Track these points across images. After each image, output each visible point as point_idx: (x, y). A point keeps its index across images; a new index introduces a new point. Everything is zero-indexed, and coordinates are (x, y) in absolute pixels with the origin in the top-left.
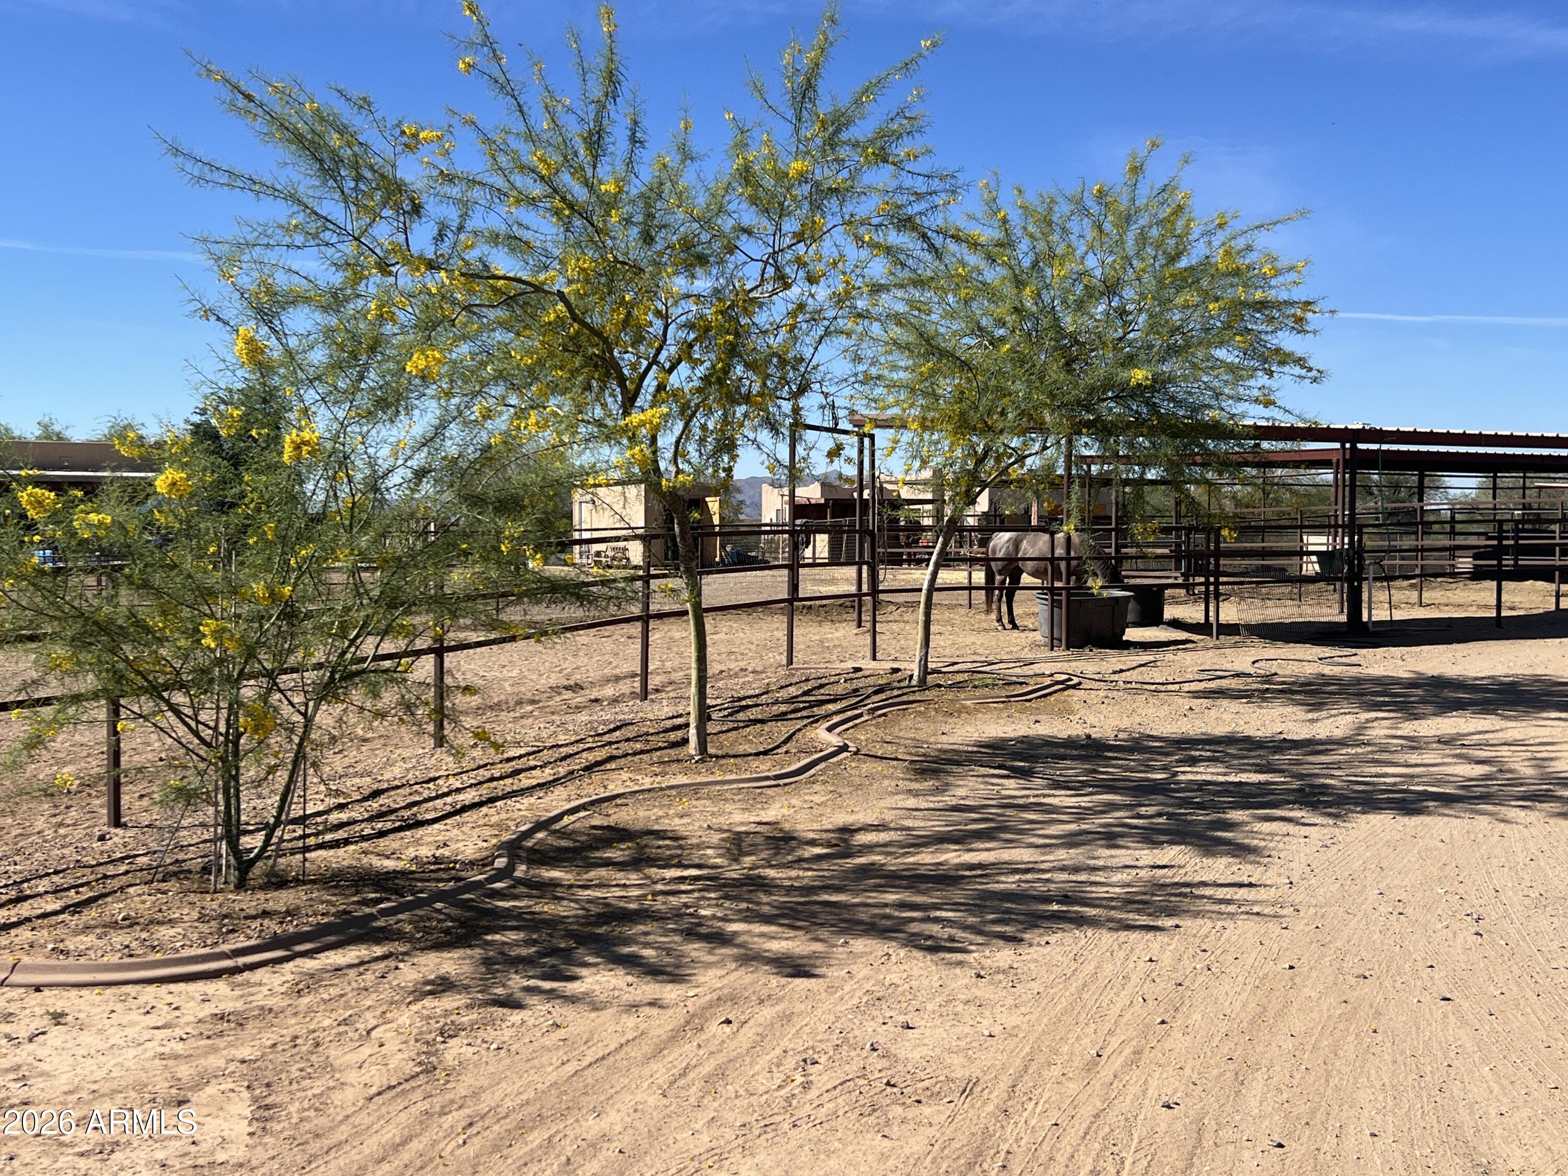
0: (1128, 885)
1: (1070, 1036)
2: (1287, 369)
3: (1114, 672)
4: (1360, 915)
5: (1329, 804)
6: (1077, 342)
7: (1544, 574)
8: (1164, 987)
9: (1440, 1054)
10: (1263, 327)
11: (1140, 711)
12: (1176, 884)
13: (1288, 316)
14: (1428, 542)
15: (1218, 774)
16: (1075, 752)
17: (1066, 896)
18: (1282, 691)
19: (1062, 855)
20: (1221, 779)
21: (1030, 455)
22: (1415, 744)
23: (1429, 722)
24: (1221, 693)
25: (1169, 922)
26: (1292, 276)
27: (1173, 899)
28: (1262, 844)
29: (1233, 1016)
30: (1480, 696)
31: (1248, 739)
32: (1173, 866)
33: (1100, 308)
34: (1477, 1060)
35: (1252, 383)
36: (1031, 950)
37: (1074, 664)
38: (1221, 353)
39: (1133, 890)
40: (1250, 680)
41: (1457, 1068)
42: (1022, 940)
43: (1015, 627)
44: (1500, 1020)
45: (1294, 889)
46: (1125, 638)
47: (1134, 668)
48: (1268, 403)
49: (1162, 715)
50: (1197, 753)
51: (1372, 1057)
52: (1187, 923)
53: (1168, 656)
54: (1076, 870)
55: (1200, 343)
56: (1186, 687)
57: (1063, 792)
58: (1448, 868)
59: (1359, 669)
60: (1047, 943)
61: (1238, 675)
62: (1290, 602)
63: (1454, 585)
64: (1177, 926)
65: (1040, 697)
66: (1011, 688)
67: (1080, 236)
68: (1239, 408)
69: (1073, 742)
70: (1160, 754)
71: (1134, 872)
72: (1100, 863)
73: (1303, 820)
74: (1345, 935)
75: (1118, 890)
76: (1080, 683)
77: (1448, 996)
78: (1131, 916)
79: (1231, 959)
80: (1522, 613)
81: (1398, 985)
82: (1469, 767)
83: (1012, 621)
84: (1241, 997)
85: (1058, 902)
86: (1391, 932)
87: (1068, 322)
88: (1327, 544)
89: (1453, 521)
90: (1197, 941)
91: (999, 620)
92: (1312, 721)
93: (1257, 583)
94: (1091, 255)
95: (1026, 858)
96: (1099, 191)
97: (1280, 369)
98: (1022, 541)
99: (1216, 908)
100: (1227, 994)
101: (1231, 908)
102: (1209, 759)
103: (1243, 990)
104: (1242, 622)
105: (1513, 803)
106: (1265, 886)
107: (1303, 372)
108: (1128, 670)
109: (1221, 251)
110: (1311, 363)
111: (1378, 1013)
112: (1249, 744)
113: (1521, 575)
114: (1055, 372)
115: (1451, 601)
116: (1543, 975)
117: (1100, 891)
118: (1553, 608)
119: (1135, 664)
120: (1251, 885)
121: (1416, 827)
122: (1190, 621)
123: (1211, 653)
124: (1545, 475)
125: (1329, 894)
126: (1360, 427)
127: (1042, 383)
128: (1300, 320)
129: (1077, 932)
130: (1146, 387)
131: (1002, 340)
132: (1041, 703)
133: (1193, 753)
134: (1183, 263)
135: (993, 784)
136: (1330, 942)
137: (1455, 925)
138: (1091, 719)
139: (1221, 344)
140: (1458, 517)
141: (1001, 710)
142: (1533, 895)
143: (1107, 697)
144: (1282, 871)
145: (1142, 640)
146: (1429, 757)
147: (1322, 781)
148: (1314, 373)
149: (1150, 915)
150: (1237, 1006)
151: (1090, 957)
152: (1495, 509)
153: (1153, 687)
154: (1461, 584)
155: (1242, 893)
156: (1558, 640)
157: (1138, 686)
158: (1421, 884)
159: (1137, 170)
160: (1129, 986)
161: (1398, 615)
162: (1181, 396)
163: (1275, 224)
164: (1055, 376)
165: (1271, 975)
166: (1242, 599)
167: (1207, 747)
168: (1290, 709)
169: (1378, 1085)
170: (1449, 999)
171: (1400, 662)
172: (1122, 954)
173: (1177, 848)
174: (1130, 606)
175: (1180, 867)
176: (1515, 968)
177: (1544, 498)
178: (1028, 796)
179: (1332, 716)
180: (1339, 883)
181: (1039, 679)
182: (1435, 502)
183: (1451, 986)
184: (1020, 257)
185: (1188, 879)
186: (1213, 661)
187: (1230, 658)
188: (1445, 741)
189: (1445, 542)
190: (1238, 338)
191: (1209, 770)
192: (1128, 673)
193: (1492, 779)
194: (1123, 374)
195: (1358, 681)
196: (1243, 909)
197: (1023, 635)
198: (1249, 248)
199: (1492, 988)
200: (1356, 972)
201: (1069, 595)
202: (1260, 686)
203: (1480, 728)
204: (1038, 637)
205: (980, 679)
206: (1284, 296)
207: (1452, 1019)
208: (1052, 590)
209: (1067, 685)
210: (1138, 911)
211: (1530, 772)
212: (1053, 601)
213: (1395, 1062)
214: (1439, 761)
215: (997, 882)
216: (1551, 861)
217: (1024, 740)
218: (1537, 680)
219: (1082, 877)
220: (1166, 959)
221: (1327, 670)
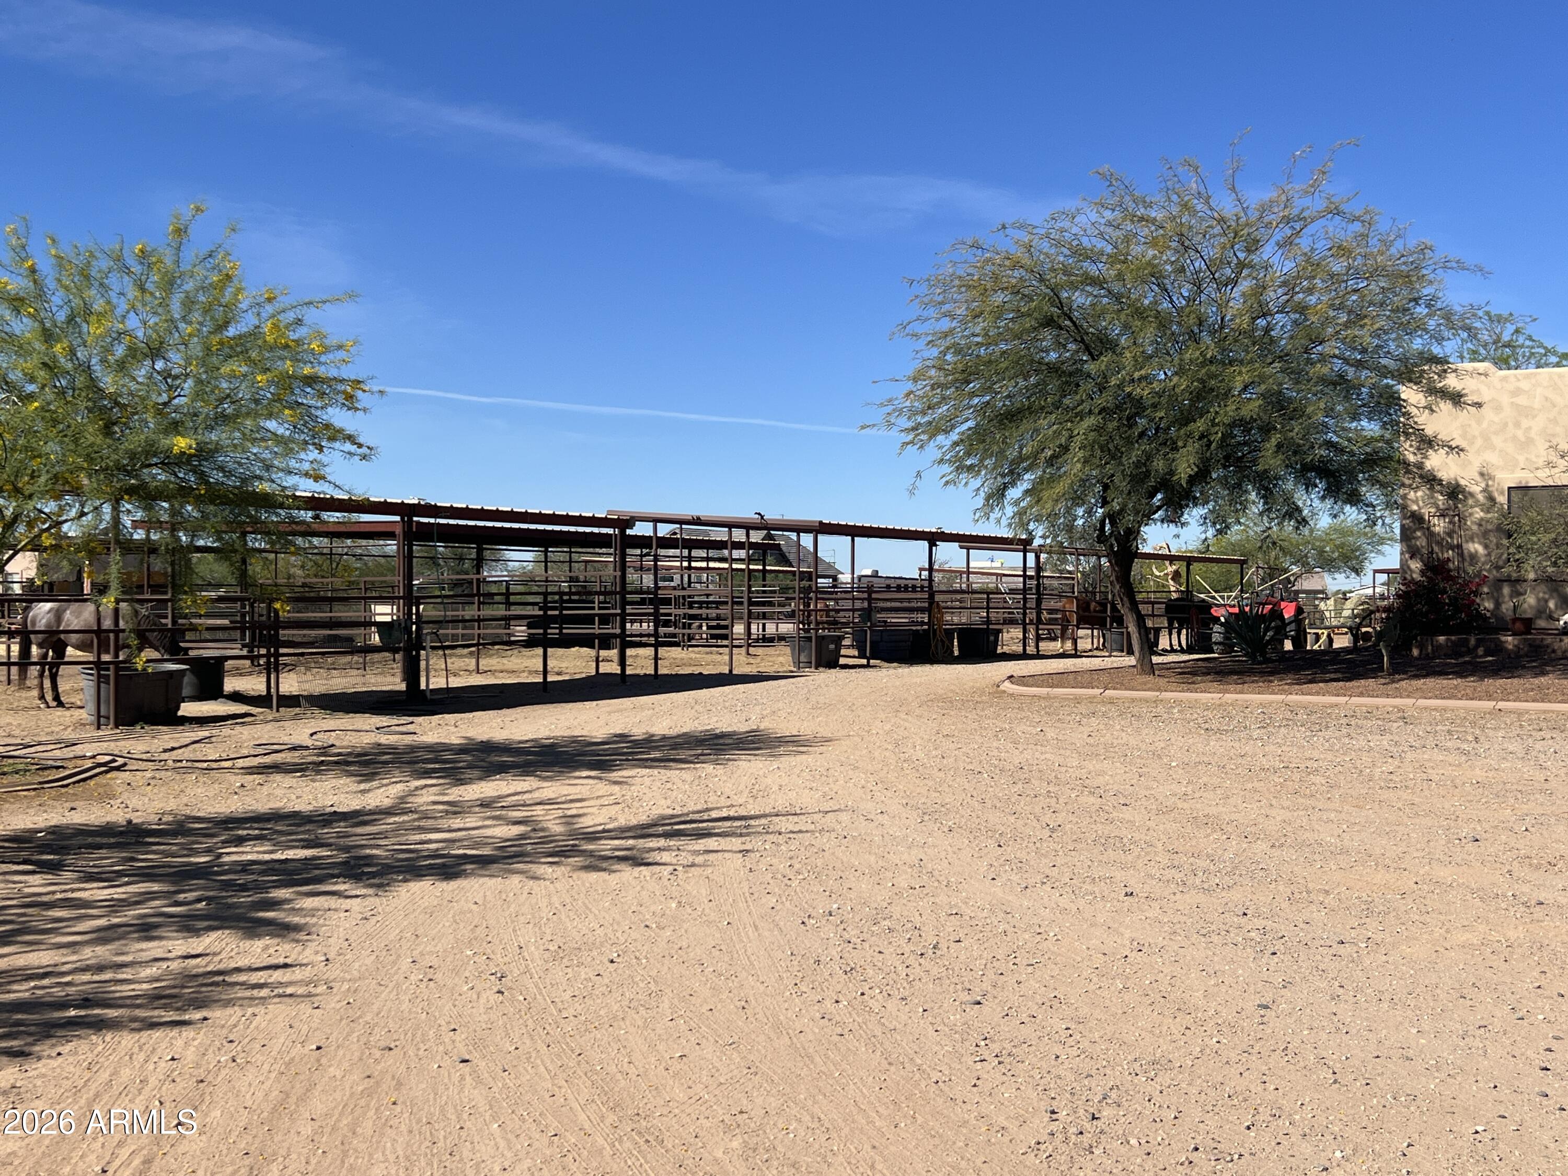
0: (157, 980)
1: (73, 1154)
2: (337, 445)
3: (165, 751)
4: (391, 985)
5: (373, 875)
6: (117, 403)
7: (585, 641)
8: (184, 1085)
9: (453, 1117)
10: (312, 402)
11: (188, 791)
12: (210, 973)
13: (339, 392)
14: (487, 612)
15: (265, 852)
16: (112, 840)
17: (86, 1000)
18: (336, 763)
19: (89, 954)
20: (267, 857)
21: (66, 521)
22: (456, 809)
23: (474, 786)
24: (276, 768)
25: (198, 1015)
26: (341, 354)
27: (204, 989)
28: (303, 921)
29: (254, 1107)
30: (522, 758)
31: (295, 815)
32: (207, 955)
33: (143, 372)
34: (487, 1118)
35: (302, 455)
36: (40, 1064)
37: (122, 743)
38: (272, 425)
39: (163, 984)
40: (306, 753)
41: (469, 1129)
42: (30, 1054)
43: (60, 704)
44: (513, 1076)
45: (330, 966)
46: (180, 713)
47: (186, 746)
48: (318, 478)
49: (211, 794)
50: (245, 832)
51: (390, 1131)
52: (216, 1014)
53: (225, 730)
54: (100, 968)
55: (248, 414)
56: (240, 763)
57: (95, 885)
58: (478, 930)
59: (415, 737)
60: (59, 1054)
61: (294, 749)
62: (355, 672)
63: (509, 653)
64: (205, 1019)
65: (78, 782)
66: (46, 773)
67: (121, 294)
68: (290, 481)
69: (111, 829)
70: (206, 836)
71: (164, 965)
72: (128, 958)
73: (347, 893)
74: (375, 1008)
75: (145, 986)
76: (125, 764)
77: (467, 1057)
78: (156, 1013)
79: (258, 1046)
80: (567, 678)
81: (421, 1052)
82: (506, 828)
83: (57, 698)
84: (264, 1087)
85: (76, 1007)
86: (420, 999)
87: (108, 382)
88: (392, 614)
89: (508, 594)
90: (225, 1031)
91: (42, 697)
92: (363, 792)
93: (323, 654)
94: (132, 314)
95: (45, 962)
96: (141, 251)
97: (329, 445)
98: (65, 611)
99: (248, 993)
100: (250, 1085)
101: (264, 992)
102: (256, 838)
103: (268, 1078)
104: (305, 693)
105: (543, 860)
106: (301, 965)
107: (353, 448)
108: (180, 747)
109: (269, 324)
110: (361, 440)
111: (399, 1084)
112: (298, 819)
113: (567, 642)
114: (92, 435)
115: (505, 667)
116: (554, 1026)
117: (125, 990)
118: (593, 673)
119: (188, 741)
120: (286, 966)
121: (453, 891)
122: (253, 693)
123: (269, 726)
124: (591, 550)
125: (364, 968)
126: (416, 502)
127: (77, 445)
128: (350, 397)
129: (94, 1037)
130: (191, 456)
131: (31, 397)
132: (79, 788)
133: (240, 832)
134: (231, 332)
135: (14, 882)
136: (360, 1017)
137: (479, 986)
138: (134, 802)
139: (270, 416)
140: (513, 588)
141: (33, 798)
142: (552, 948)
143: (154, 778)
144: (319, 948)
145: (199, 715)
146: (471, 821)
147: (368, 851)
148: (364, 450)
149: (178, 1009)
150: (260, 1095)
151: (106, 1064)
152: (547, 581)
153: (205, 765)
154: (516, 652)
155: (277, 975)
156: (595, 703)
157: (189, 764)
158: (453, 948)
159: (180, 232)
160: (147, 1090)
161: (455, 683)
162: (231, 465)
163: (324, 302)
164: (92, 439)
165: (297, 1059)
166: (308, 669)
167: (256, 825)
168: (344, 780)
169: (392, 1158)
170: (467, 1061)
171: (453, 729)
172: (142, 1057)
173: (214, 935)
174: (186, 680)
175: (215, 954)
176: (530, 1022)
177: (590, 573)
178: (54, 893)
179: (384, 785)
180: (375, 954)
181: (79, 762)
182: (494, 573)
183: (471, 1048)
184: (54, 309)
185: (221, 967)
186: (272, 734)
187: (288, 731)
188: (486, 804)
189: (501, 611)
190: (287, 412)
191: (256, 849)
192: (180, 751)
193: (526, 839)
194: (165, 442)
195: (413, 749)
196: (276, 991)
197: (68, 713)
198: (299, 322)
199: (508, 1044)
200: (382, 1044)
201: (117, 669)
202: (315, 758)
203: (519, 790)
204: (85, 715)
205: (10, 765)
206: (333, 373)
207: (468, 1079)
208: (98, 665)
209: (110, 767)
210: (164, 1007)
211: (559, 829)
212: (99, 676)
213: (411, 1132)
214: (480, 824)
215: (9, 992)
216: (571, 914)
217: (54, 831)
218: (574, 740)
219: (107, 976)
220: (190, 1055)
221: (384, 739)
